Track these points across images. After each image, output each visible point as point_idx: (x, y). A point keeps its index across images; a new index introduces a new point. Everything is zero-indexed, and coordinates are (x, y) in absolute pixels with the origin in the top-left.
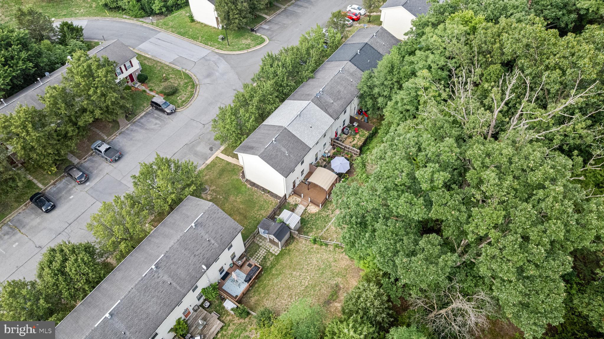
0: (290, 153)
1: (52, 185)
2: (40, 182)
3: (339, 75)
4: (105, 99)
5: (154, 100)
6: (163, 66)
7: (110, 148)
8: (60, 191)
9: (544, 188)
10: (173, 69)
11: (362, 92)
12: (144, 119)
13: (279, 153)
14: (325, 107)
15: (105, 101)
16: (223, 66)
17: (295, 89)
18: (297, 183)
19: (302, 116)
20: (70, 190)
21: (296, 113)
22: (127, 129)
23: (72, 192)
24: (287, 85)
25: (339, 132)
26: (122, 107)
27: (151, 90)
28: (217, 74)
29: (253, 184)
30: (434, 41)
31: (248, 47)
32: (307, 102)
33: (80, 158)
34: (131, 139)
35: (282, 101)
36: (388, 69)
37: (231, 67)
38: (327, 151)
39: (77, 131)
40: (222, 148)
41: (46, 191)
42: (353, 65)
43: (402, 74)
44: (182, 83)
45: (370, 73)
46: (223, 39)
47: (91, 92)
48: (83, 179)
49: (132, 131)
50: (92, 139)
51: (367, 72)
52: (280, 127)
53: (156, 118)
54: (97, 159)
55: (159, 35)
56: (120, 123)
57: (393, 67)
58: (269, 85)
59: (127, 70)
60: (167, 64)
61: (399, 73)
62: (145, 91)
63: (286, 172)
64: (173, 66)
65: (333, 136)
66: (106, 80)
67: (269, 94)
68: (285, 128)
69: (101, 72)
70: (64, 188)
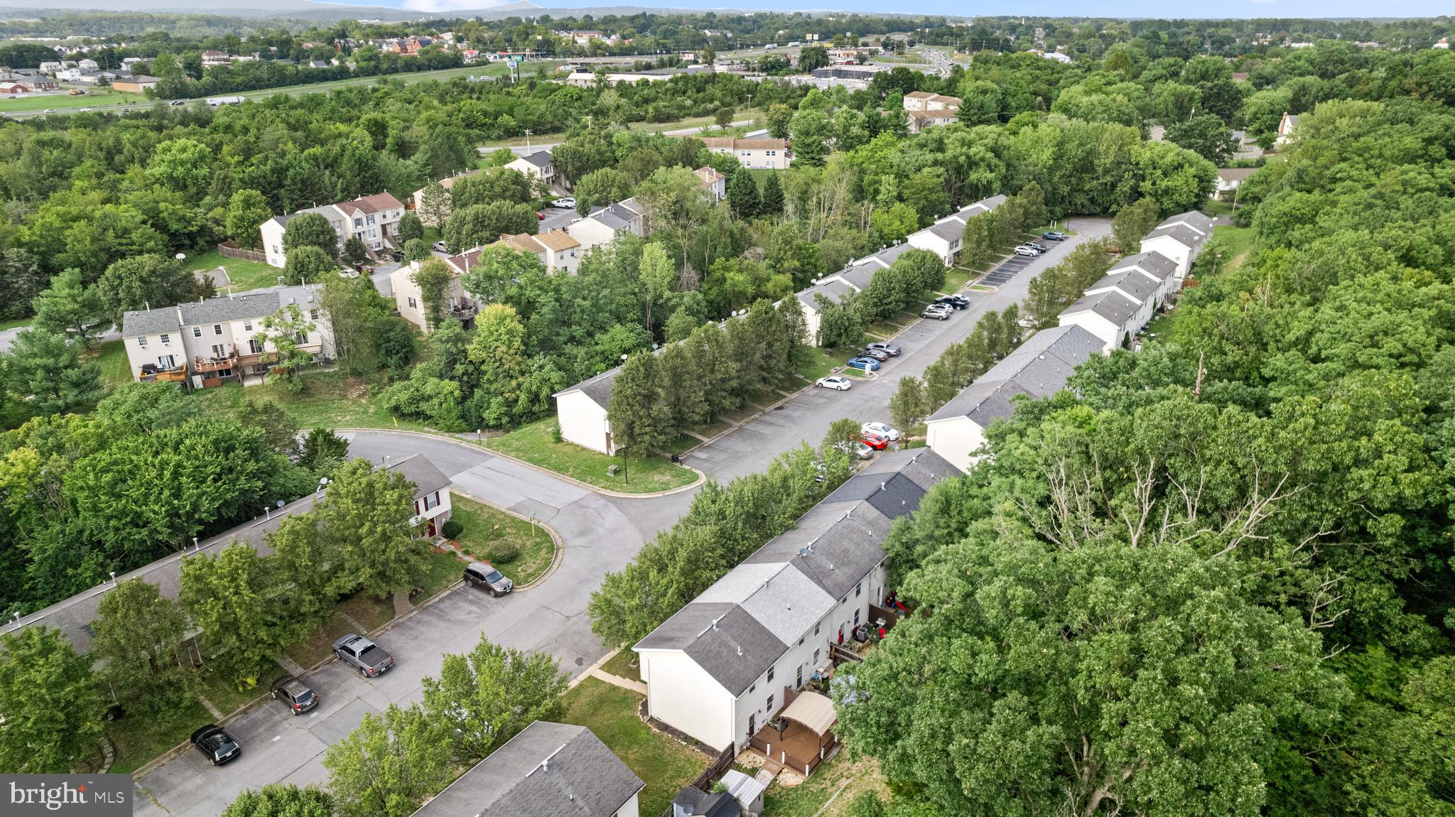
0: (745, 651)
1: (241, 713)
2: (217, 706)
3: (845, 522)
4: (387, 547)
5: (471, 567)
6: (494, 514)
7: (373, 647)
8: (255, 725)
9: (1192, 597)
10: (513, 519)
11: (891, 555)
12: (447, 603)
13: (725, 651)
14: (818, 576)
15: (384, 551)
16: (613, 516)
17: (757, 547)
18: (758, 727)
19: (771, 586)
20: (274, 726)
21: (759, 583)
22: (410, 619)
23: (280, 729)
24: (744, 538)
25: (848, 635)
26: (411, 571)
27: (467, 553)
28: (601, 530)
29: (665, 727)
30: (1022, 454)
31: (665, 487)
32: (783, 565)
33: (305, 665)
34: (416, 637)
35: (731, 566)
36: (939, 505)
37: (631, 520)
38: (821, 670)
39: (318, 604)
40: (603, 661)
41: (226, 725)
42: (872, 508)
43: (965, 514)
44: (528, 543)
45: (906, 522)
46: (616, 472)
47: (363, 531)
48: (309, 703)
49: (419, 622)
50: (336, 631)
51: (900, 520)
52: (727, 604)
53: (471, 602)
54: (342, 669)
55: (490, 463)
56: (397, 608)
57: (948, 502)
58: (706, 532)
59: (427, 509)
60: (503, 510)
61: (960, 513)
62: (453, 554)
63: (738, 685)
64: (515, 514)
65: (835, 640)
66: (396, 511)
67: (706, 550)
68: (738, 606)
69: (390, 496)
70: (264, 721)
